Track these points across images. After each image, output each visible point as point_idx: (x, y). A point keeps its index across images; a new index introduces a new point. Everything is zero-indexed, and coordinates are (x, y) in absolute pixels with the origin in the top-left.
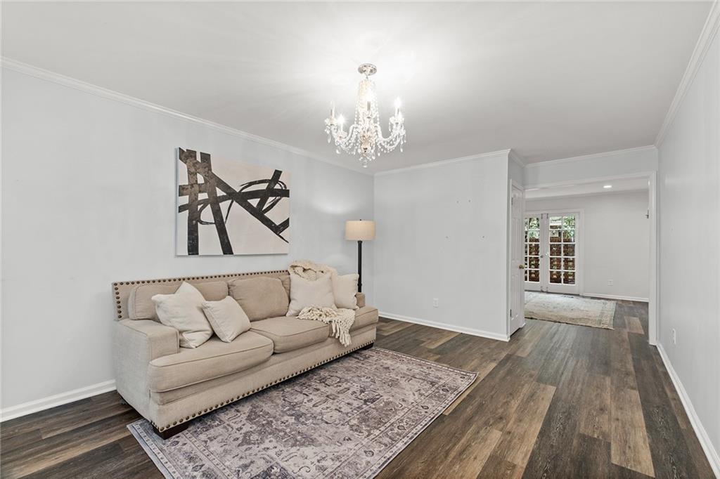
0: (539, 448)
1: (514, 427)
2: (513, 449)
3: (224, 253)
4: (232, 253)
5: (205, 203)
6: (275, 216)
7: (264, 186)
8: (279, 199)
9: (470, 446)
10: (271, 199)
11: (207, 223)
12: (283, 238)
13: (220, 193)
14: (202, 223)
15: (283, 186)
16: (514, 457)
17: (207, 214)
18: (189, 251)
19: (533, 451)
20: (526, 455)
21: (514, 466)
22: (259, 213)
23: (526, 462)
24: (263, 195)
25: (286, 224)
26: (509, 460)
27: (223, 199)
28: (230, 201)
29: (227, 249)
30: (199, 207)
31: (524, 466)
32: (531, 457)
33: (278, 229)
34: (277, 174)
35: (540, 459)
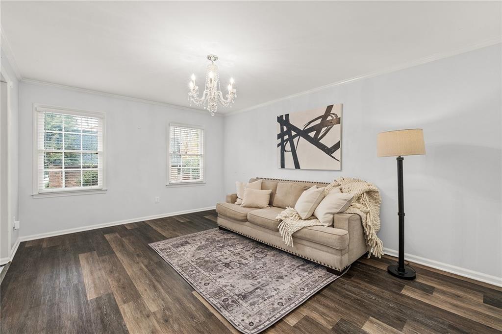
0: (120, 324)
1: (151, 324)
2: (135, 310)
3: (296, 168)
4: (300, 168)
5: (287, 140)
6: (328, 141)
7: (319, 122)
8: (331, 127)
9: (156, 291)
10: (324, 129)
11: (288, 151)
12: (334, 158)
13: (293, 133)
14: (286, 151)
15: (334, 116)
16: (129, 306)
17: (288, 147)
18: (281, 166)
19: (123, 319)
20: (124, 313)
21: (125, 303)
22: (315, 142)
23: (121, 310)
24: (317, 129)
25: (337, 146)
26: (131, 303)
27: (295, 136)
28: (298, 137)
29: (297, 166)
30: (285, 143)
31: (120, 307)
32: (120, 314)
33: (329, 151)
34: (330, 108)
35: (115, 318)
